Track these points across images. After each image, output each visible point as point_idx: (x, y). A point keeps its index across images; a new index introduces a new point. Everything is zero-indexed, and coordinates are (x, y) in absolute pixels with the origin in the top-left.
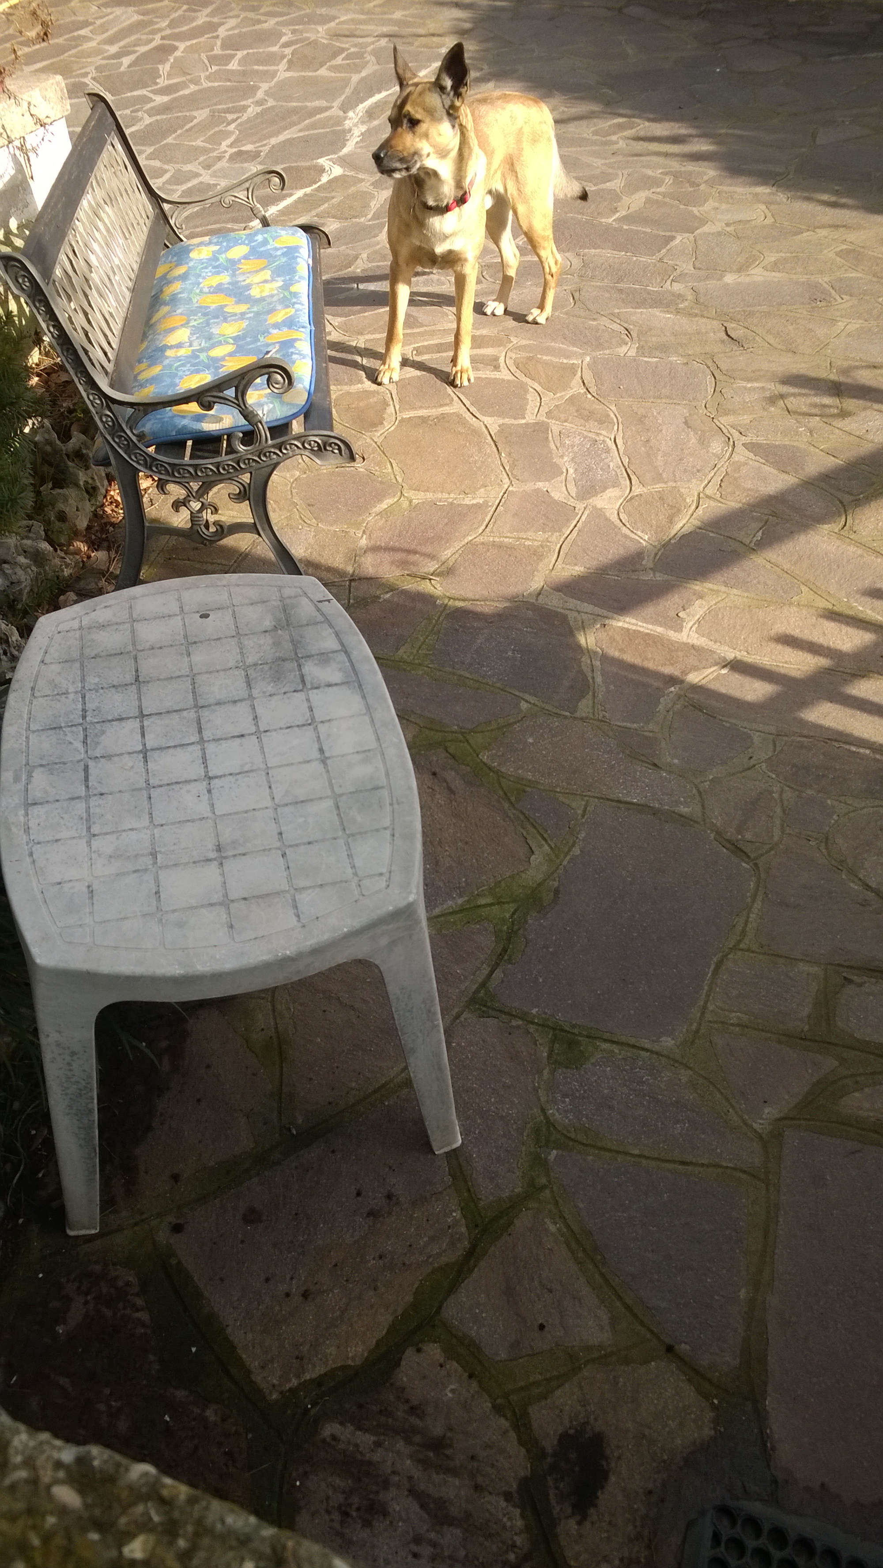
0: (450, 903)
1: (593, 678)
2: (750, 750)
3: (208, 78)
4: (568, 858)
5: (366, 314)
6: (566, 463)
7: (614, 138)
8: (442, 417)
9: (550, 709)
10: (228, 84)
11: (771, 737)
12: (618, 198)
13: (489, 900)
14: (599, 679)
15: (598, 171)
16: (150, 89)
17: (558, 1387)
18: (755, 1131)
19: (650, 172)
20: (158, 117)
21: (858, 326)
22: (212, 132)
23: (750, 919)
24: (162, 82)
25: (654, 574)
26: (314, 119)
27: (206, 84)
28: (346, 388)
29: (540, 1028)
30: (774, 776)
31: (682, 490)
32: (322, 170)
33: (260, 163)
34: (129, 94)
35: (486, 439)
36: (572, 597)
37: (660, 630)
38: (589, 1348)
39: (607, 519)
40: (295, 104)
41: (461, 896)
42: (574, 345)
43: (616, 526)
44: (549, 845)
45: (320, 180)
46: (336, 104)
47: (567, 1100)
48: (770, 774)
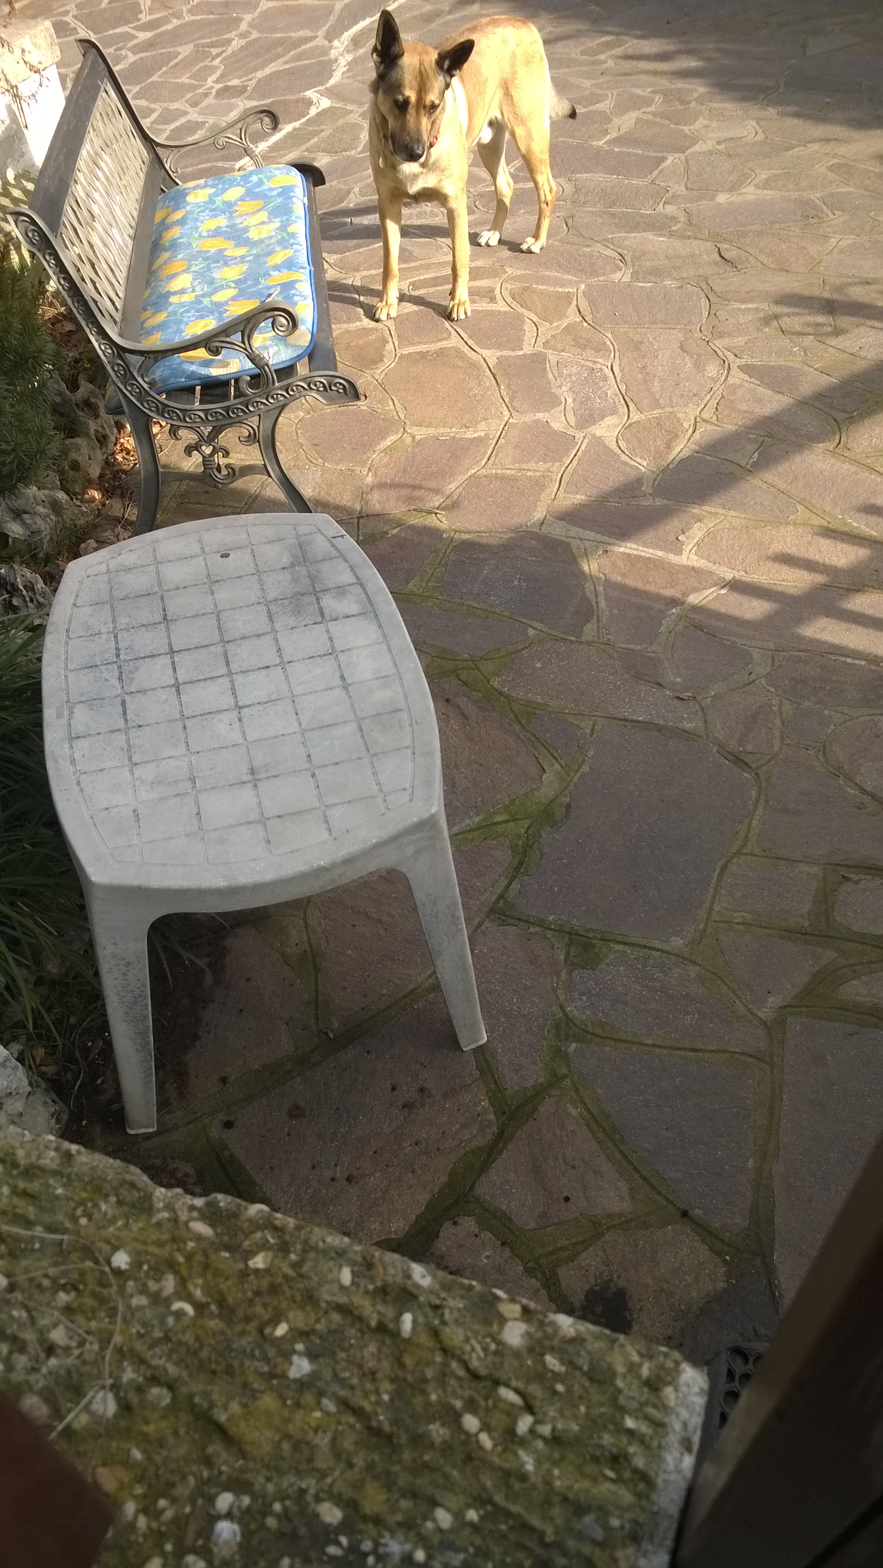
0: (468, 821)
1: (597, 602)
2: (750, 666)
3: (190, 11)
4: (578, 774)
5: (361, 250)
6: (564, 393)
7: (603, 57)
8: (441, 352)
9: (556, 634)
10: (211, 16)
11: (769, 653)
12: (608, 120)
13: (504, 817)
14: (603, 604)
15: (587, 93)
16: (132, 25)
17: (584, 1251)
18: (760, 1019)
19: (639, 92)
20: (142, 55)
21: (850, 242)
22: (197, 67)
23: (753, 826)
24: (144, 18)
25: (654, 499)
26: (299, 49)
27: (188, 18)
28: (345, 326)
29: (557, 934)
30: (773, 690)
31: (680, 415)
32: (310, 103)
33: (249, 98)
34: (111, 32)
35: (485, 372)
36: (574, 525)
37: (660, 553)
38: (610, 1216)
39: (606, 447)
40: (279, 35)
41: (478, 815)
42: (568, 273)
43: (615, 454)
44: (560, 764)
45: (308, 114)
46: (321, 33)
47: (584, 998)
48: (770, 688)
